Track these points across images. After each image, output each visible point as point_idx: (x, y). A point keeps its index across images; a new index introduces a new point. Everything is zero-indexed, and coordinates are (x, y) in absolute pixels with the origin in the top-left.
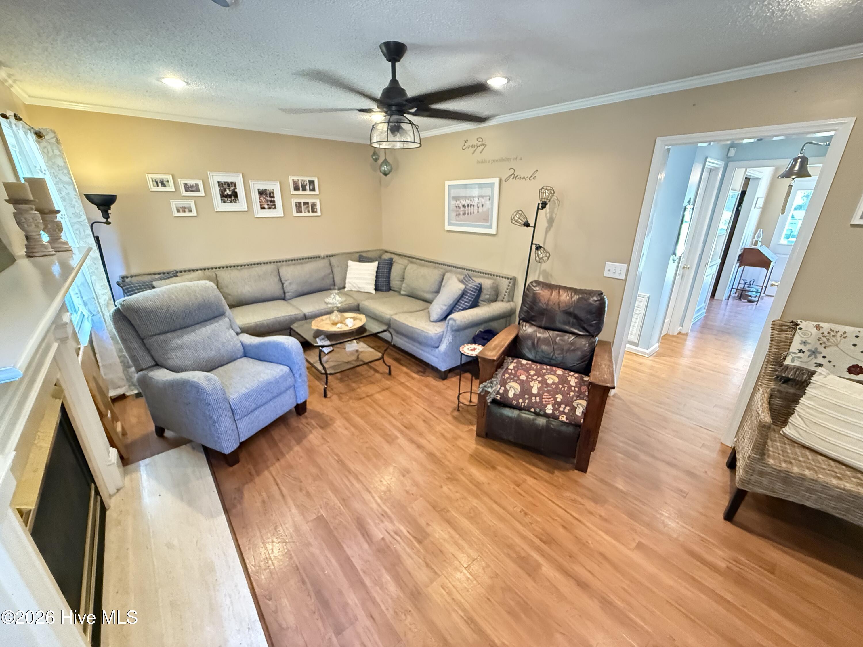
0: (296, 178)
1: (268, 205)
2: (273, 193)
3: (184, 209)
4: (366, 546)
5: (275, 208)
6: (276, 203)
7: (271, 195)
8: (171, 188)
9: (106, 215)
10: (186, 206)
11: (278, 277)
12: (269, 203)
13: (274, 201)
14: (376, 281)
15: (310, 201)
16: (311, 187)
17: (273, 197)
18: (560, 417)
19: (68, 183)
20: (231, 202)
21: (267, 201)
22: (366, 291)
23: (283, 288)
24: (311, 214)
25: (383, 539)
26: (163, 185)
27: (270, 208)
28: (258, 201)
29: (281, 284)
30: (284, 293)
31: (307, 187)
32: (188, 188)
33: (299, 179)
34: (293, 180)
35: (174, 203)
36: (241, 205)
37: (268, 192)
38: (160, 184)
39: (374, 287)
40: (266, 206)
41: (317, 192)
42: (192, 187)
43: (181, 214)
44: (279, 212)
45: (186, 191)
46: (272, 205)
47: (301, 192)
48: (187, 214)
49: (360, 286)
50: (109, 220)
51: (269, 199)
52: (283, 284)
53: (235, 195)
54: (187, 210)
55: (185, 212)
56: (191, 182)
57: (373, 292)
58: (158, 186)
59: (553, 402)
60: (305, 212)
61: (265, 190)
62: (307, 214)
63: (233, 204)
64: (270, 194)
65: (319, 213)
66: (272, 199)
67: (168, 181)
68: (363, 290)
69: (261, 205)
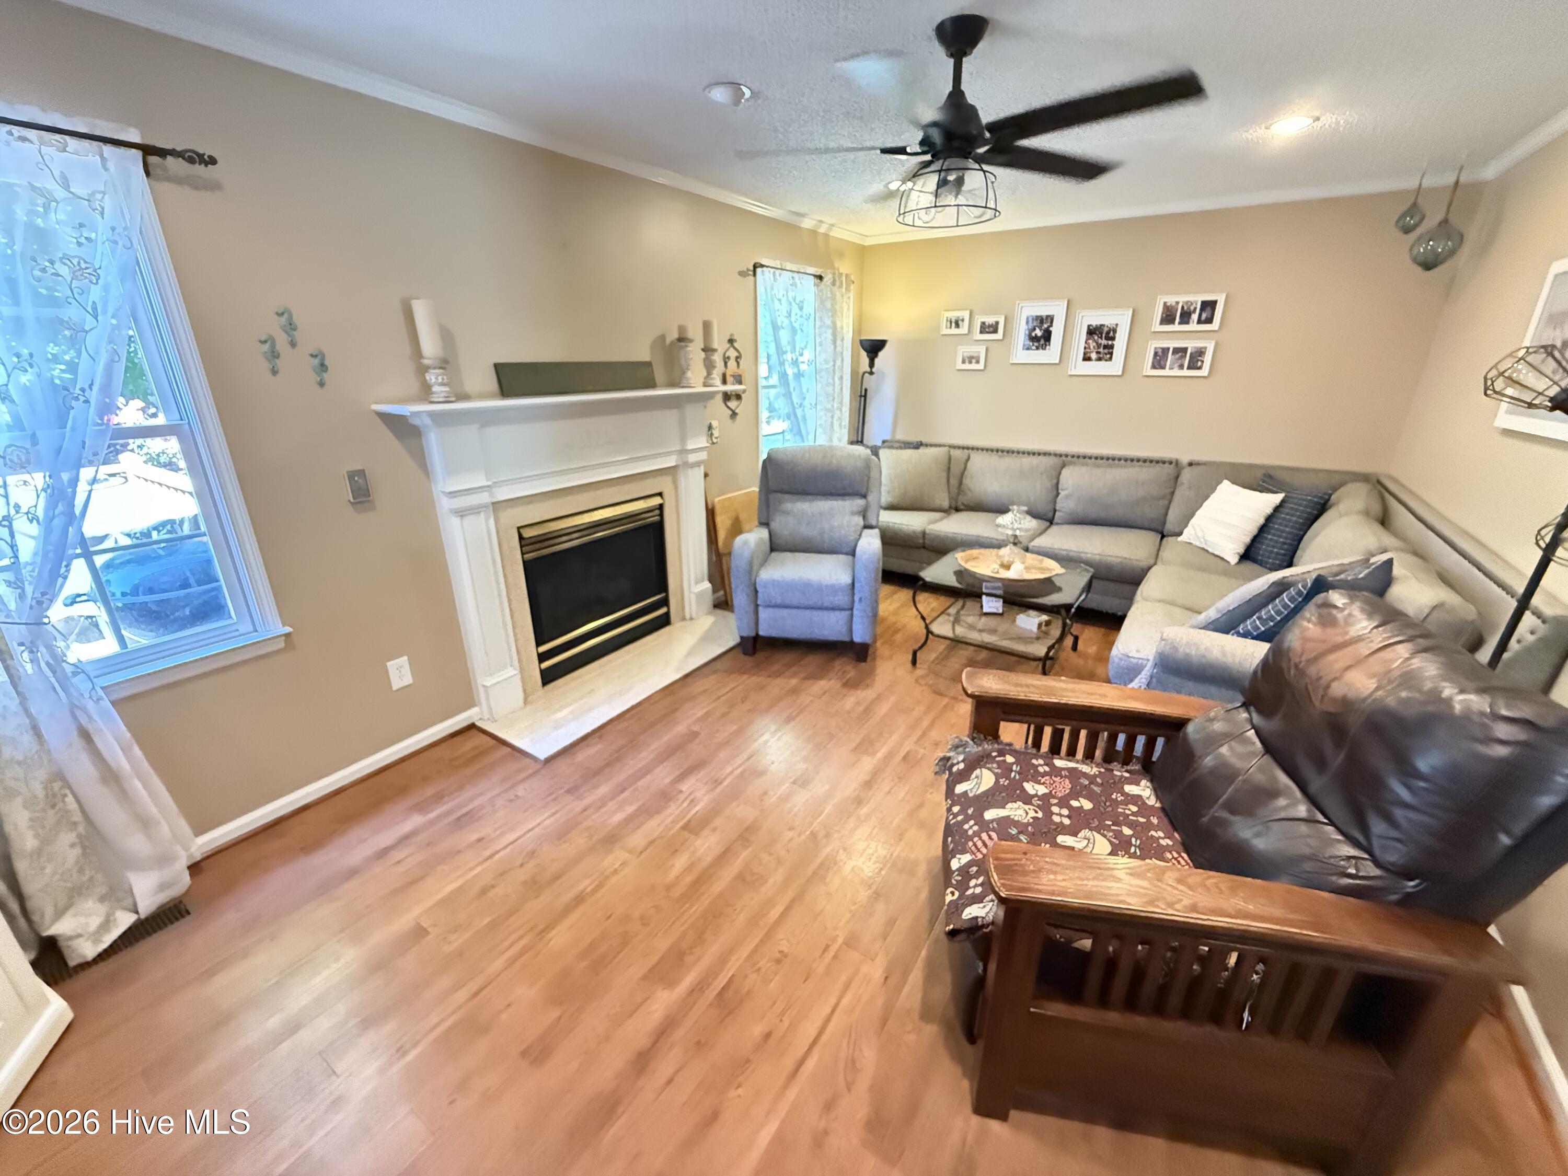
0: (1171, 300)
1: (1098, 353)
2: (1115, 331)
3: (971, 359)
4: (667, 781)
5: (1111, 359)
6: (1115, 351)
7: (1110, 334)
8: (964, 329)
9: (872, 365)
10: (975, 355)
11: (1055, 481)
12: (1101, 350)
13: (1112, 347)
14: (1255, 539)
15: (1191, 345)
16: (1204, 316)
17: (1113, 339)
18: (950, 889)
19: (828, 327)
20: (1037, 348)
21: (1099, 345)
22: (1216, 553)
23: (1055, 502)
24: (1186, 372)
25: (681, 792)
26: (957, 325)
27: (1099, 359)
28: (1083, 345)
29: (1055, 492)
30: (1055, 511)
31: (1195, 317)
32: (984, 329)
33: (1178, 299)
34: (1165, 303)
35: (965, 350)
36: (1051, 354)
37: (1106, 329)
38: (953, 325)
39: (1241, 550)
40: (1094, 356)
41: (1215, 325)
42: (990, 326)
43: (967, 366)
44: (1114, 367)
45: (981, 332)
46: (1107, 352)
47: (1176, 327)
48: (974, 366)
49: (1209, 538)
50: (874, 370)
51: (1104, 342)
52: (1058, 494)
53: (1047, 336)
54: (974, 361)
55: (970, 362)
56: (990, 320)
57: (1233, 560)
58: (951, 327)
59: (980, 856)
60: (1171, 368)
61: (1102, 325)
62: (1176, 372)
63: (1041, 351)
64: (1108, 333)
65: (1204, 372)
66: (1110, 343)
67: (963, 320)
68: (1210, 550)
69: (1085, 354)
